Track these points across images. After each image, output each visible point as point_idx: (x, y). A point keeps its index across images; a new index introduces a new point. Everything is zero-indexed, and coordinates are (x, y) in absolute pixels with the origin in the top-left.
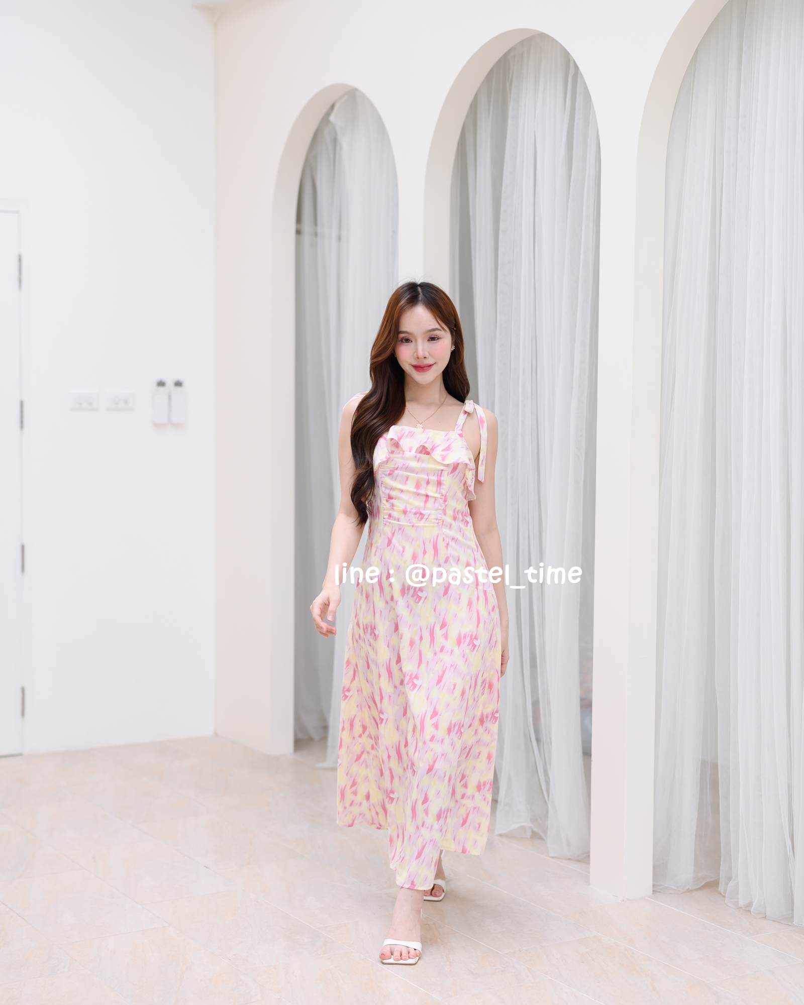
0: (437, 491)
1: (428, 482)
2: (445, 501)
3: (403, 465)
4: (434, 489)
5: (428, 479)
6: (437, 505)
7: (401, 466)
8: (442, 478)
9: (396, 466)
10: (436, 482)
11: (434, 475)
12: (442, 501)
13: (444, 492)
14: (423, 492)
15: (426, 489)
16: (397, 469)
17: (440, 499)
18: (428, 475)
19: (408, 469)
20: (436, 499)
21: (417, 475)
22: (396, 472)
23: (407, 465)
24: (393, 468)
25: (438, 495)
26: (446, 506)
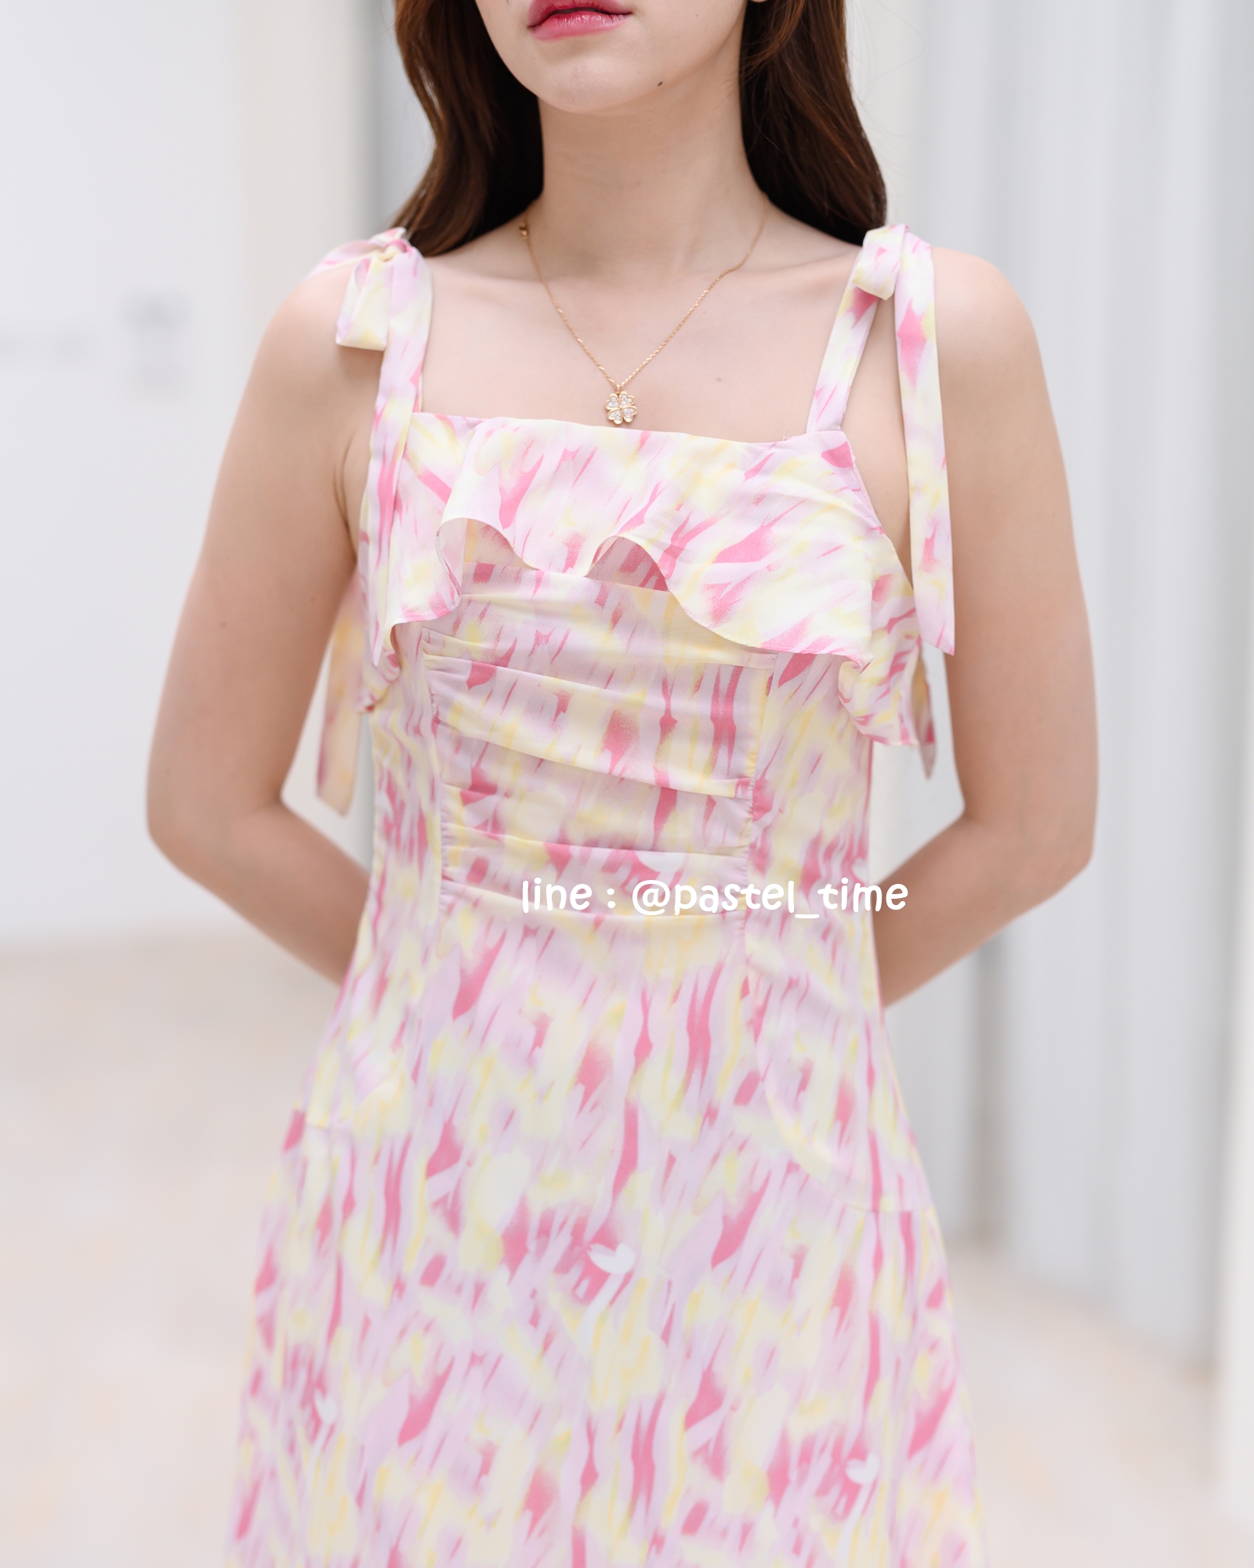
0: (713, 763)
1: (667, 724)
2: (760, 808)
3: (538, 639)
4: (702, 752)
5: (668, 711)
6: (716, 832)
7: (525, 644)
8: (738, 709)
9: (504, 646)
10: (711, 726)
11: (698, 687)
12: (742, 812)
13: (750, 766)
14: (642, 768)
15: (658, 751)
16: (505, 660)
17: (732, 805)
18: (666, 687)
19: (561, 661)
20: (711, 802)
21: (610, 692)
22: (504, 673)
23: (556, 639)
24: (486, 652)
25: (719, 787)
26: (766, 830)
